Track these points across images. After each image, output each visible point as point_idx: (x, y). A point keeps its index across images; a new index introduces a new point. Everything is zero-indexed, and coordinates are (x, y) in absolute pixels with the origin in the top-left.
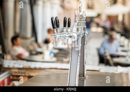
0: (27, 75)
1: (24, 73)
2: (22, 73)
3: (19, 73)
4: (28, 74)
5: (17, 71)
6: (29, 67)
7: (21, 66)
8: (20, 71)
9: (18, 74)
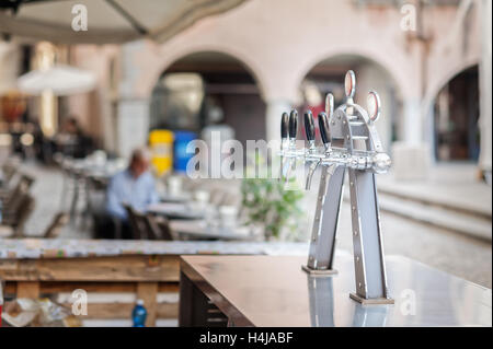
0: (43, 278)
1: (34, 272)
2: (27, 273)
3: (19, 273)
4: (47, 274)
5: (14, 267)
6: (60, 252)
7: (36, 254)
8: (24, 268)
9: (16, 278)
